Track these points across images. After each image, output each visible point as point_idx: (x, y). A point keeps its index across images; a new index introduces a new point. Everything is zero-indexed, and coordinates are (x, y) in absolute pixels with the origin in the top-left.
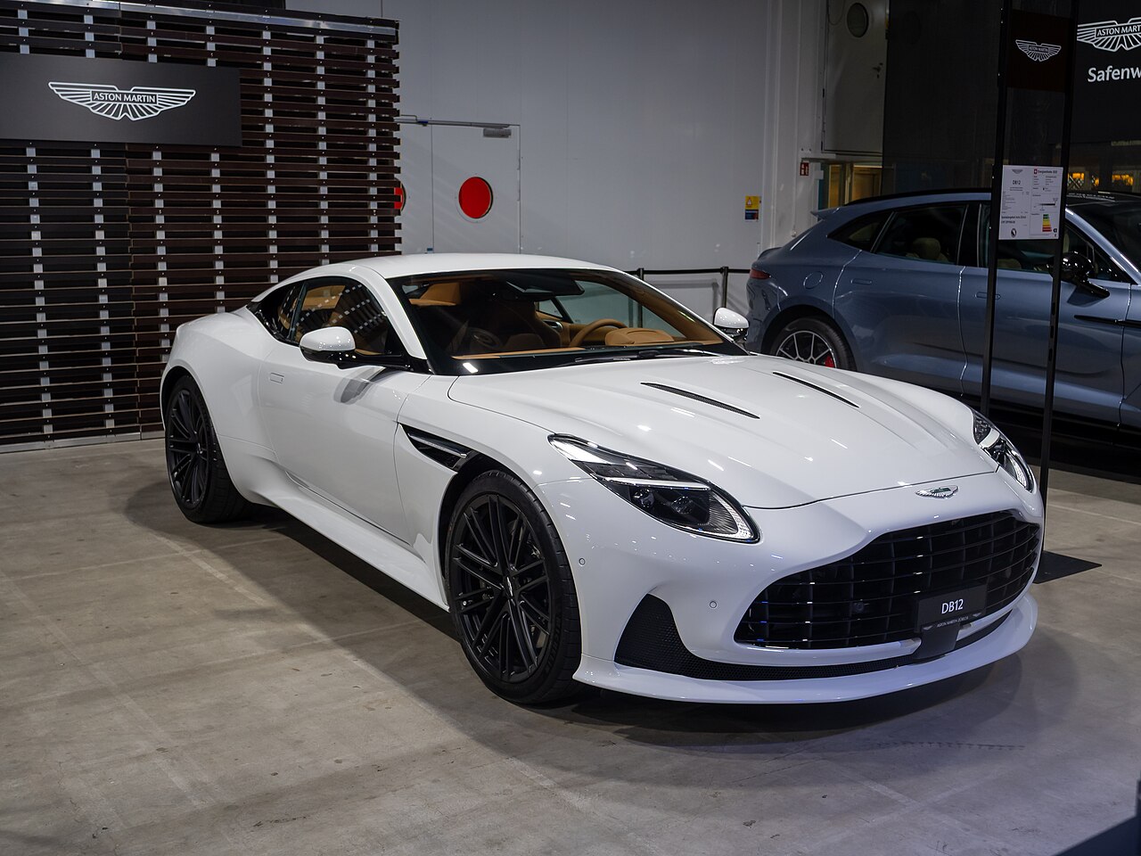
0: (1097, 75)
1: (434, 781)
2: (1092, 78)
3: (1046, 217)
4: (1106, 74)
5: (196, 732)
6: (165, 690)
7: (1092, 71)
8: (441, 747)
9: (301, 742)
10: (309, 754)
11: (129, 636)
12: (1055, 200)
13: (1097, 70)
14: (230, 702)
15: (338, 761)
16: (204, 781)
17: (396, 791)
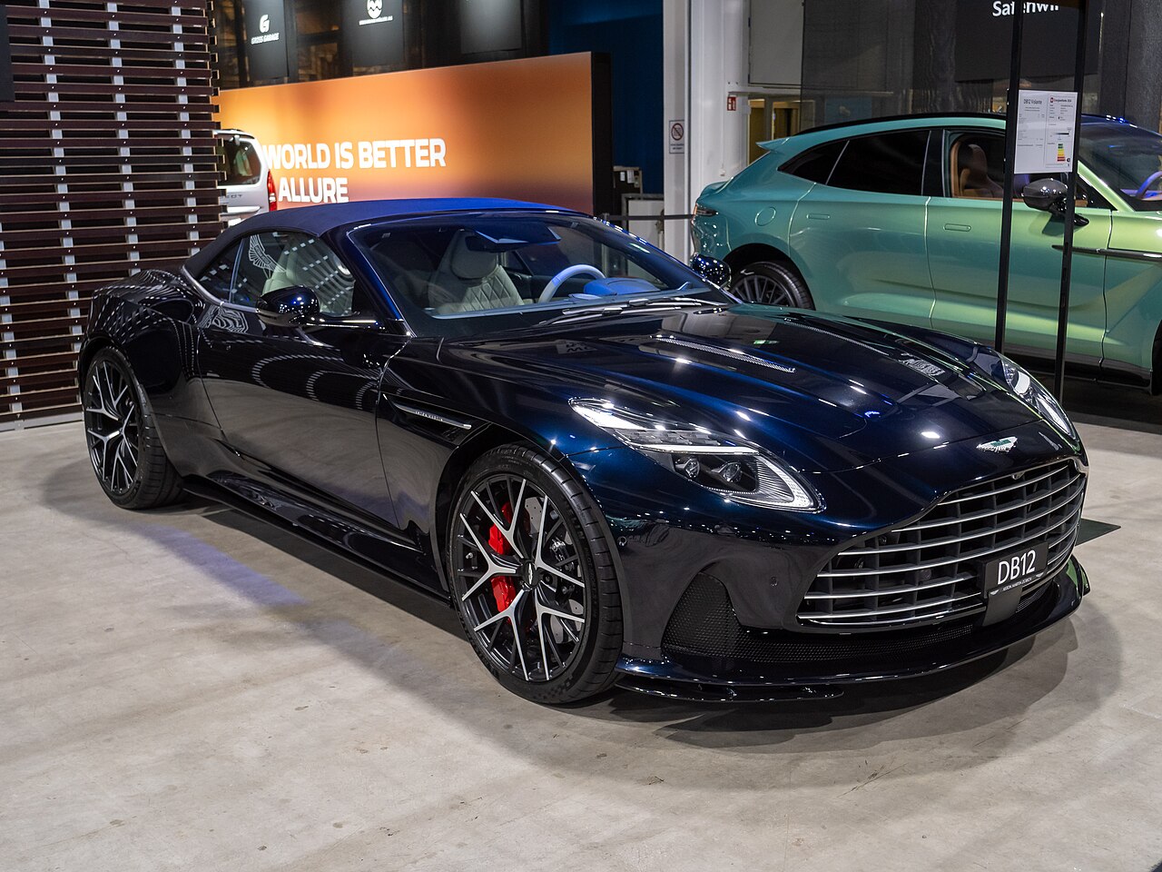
0: (1002, 9)
1: (460, 845)
2: (997, 12)
3: (1060, 146)
4: (1011, 7)
5: (156, 795)
6: (109, 740)
7: (998, 5)
8: (459, 797)
9: (287, 801)
10: (301, 817)
11: (54, 669)
12: (1069, 129)
13: (1002, 4)
14: (191, 751)
15: (338, 826)
16: (177, 864)
17: (415, 862)
